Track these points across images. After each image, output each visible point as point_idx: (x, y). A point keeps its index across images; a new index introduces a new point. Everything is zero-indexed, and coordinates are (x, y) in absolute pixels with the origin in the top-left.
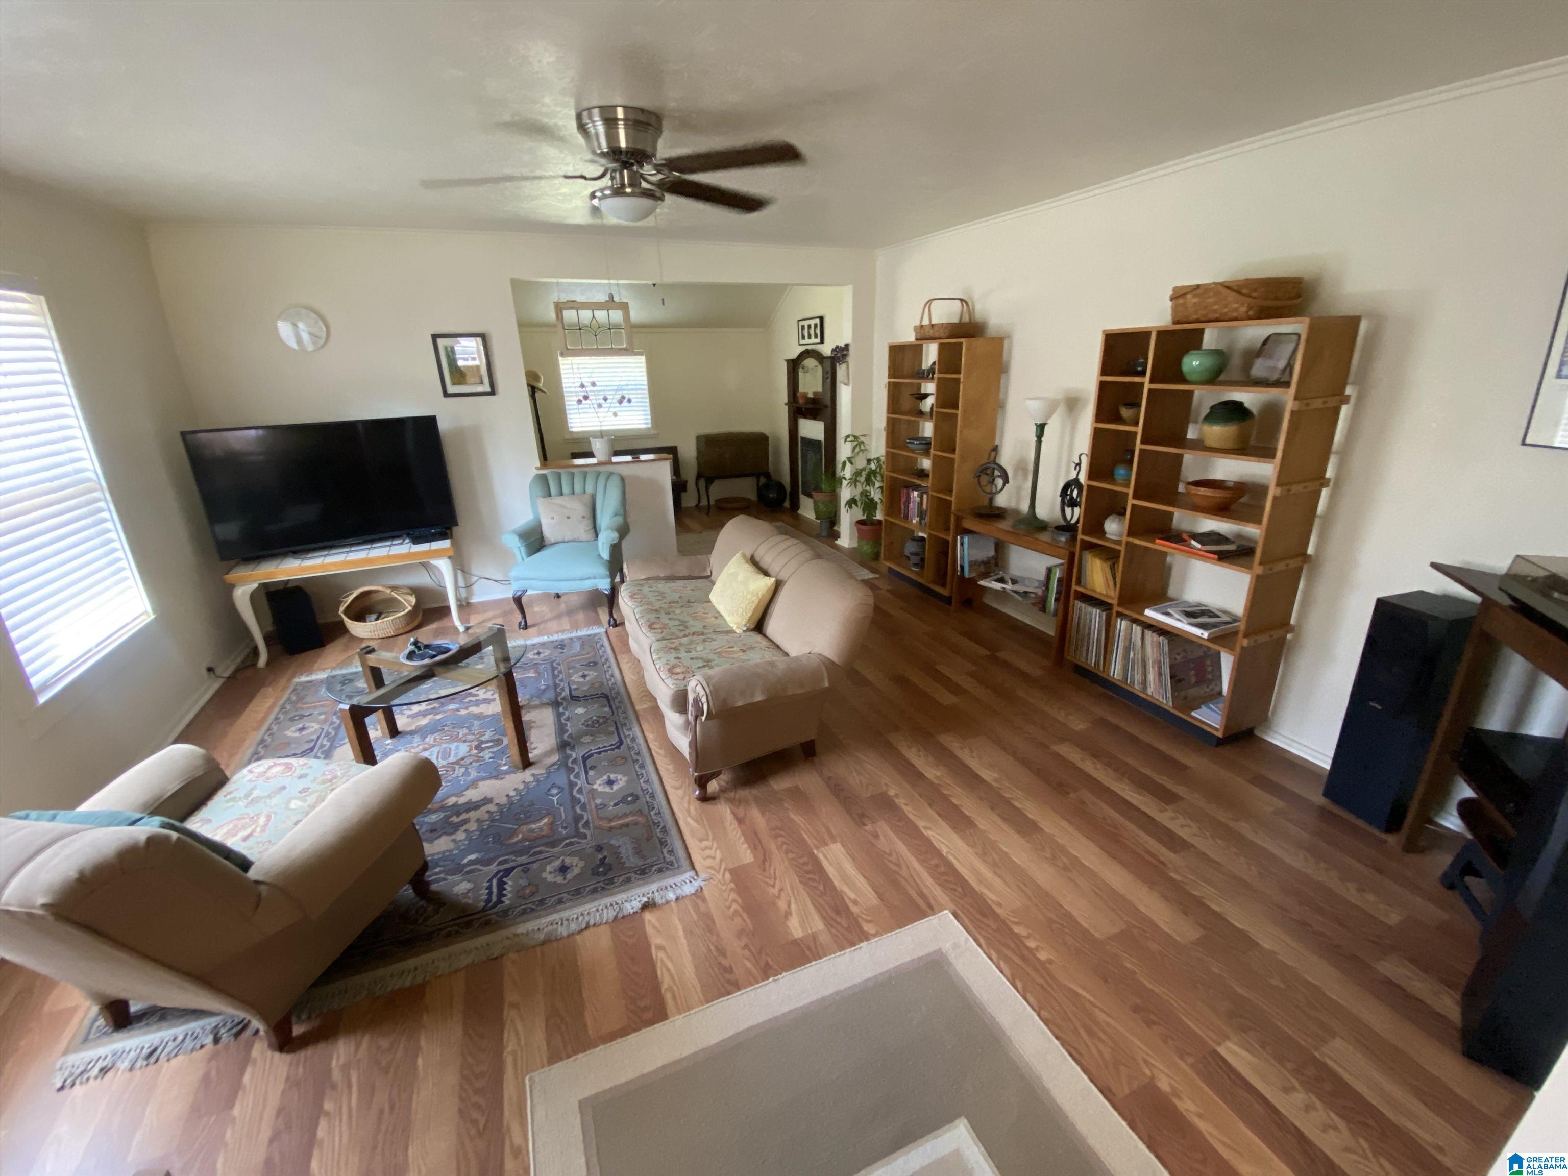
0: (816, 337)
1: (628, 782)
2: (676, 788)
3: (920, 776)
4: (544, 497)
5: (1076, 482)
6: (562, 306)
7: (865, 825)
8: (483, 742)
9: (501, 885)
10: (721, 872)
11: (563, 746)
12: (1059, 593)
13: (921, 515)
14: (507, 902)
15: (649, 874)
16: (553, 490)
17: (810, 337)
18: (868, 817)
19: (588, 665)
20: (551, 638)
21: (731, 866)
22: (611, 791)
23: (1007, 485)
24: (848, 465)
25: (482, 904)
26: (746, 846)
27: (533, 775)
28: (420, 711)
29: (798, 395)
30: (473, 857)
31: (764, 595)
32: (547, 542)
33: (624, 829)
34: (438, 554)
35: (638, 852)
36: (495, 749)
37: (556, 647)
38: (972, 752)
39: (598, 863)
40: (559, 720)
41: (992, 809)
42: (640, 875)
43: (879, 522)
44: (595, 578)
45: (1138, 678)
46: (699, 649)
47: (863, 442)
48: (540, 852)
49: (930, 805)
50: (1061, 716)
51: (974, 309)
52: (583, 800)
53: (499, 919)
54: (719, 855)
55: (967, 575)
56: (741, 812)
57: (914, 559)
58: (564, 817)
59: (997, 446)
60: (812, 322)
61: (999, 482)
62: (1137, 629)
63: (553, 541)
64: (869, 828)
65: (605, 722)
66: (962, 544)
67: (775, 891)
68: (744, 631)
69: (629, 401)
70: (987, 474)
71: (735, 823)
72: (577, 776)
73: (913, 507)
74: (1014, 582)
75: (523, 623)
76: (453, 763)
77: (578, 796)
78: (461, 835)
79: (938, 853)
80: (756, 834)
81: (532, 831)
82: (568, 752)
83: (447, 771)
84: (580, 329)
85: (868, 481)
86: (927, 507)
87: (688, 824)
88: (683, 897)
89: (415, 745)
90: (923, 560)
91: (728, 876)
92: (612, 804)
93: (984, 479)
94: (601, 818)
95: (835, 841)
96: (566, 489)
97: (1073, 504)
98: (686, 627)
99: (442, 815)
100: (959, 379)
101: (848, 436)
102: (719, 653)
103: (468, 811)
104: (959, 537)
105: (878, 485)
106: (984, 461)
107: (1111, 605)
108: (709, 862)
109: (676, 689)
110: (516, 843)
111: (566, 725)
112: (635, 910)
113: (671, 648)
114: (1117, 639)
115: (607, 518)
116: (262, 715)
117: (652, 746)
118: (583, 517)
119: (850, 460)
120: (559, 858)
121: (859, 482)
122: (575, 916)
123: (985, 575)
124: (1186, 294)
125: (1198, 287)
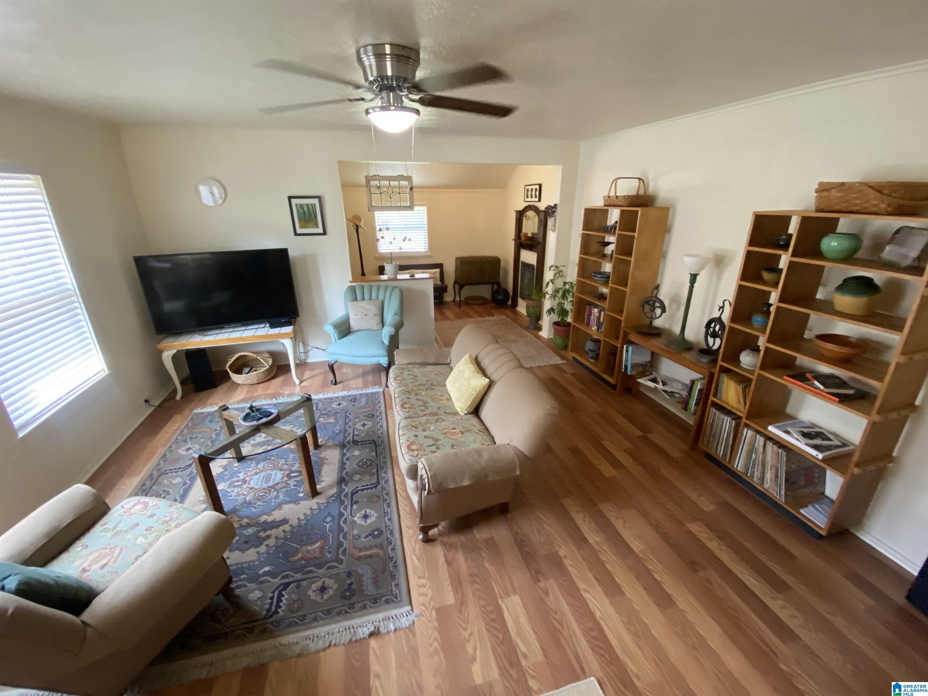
0: (536, 197)
1: (377, 517)
2: (408, 527)
3: (584, 539)
4: (352, 301)
5: (719, 320)
6: (370, 178)
7: (539, 581)
8: (292, 472)
9: (280, 595)
10: (430, 610)
11: (342, 481)
12: (698, 400)
13: (599, 325)
14: (281, 613)
15: (380, 604)
16: (359, 296)
17: (532, 197)
18: (542, 574)
19: (368, 416)
20: (349, 393)
21: (437, 606)
22: (365, 524)
23: (664, 314)
24: (551, 284)
25: (265, 612)
26: (450, 588)
27: (318, 503)
28: (260, 442)
29: (522, 234)
30: (267, 569)
31: (480, 391)
32: (352, 330)
33: (369, 559)
34: (284, 336)
35: (376, 583)
36: (298, 479)
37: (351, 401)
38: (625, 522)
39: (346, 588)
40: (342, 459)
41: (638, 579)
42: (373, 603)
43: (569, 324)
44: (378, 357)
45: (757, 474)
46: (432, 428)
47: (562, 271)
48: (311, 572)
49: (590, 569)
50: (694, 496)
51: (648, 185)
52: (345, 530)
53: (272, 628)
54: (430, 594)
55: (629, 373)
56: (450, 555)
57: (592, 354)
58: (330, 543)
59: (659, 285)
60: (534, 187)
61: (658, 311)
62: (760, 440)
63: (356, 330)
64: (541, 584)
65: (371, 464)
66: (627, 351)
67: (466, 634)
68: (466, 414)
69: (410, 240)
70: (650, 304)
71: (445, 567)
72: (345, 509)
73: (593, 319)
74: (664, 384)
75: (334, 381)
76: (270, 487)
77: (343, 525)
78: (263, 549)
79: (592, 616)
80: (458, 576)
81: (308, 551)
82: (343, 486)
83: (266, 493)
84: (381, 193)
85: (564, 297)
86: (604, 319)
87: (412, 559)
88: (400, 629)
89: (251, 469)
90: (598, 355)
91: (434, 613)
92: (364, 536)
93: (647, 308)
94: (355, 548)
95: (515, 593)
96: (366, 296)
97: (715, 335)
98: (426, 408)
99: (255, 529)
100: (634, 236)
101: (552, 266)
102: (445, 434)
103: (271, 528)
104: (625, 346)
105: (570, 299)
106: (649, 295)
107: (740, 418)
108: (422, 599)
109: (411, 464)
110: (296, 561)
111: (346, 464)
112: (365, 636)
113: (413, 426)
114: (742, 442)
115: (390, 317)
116: (170, 435)
117: (397, 487)
118: (376, 315)
119: (552, 281)
120: (321, 578)
121: (557, 296)
122: (323, 634)
123: (643, 375)
124: (831, 189)
125: (843, 184)
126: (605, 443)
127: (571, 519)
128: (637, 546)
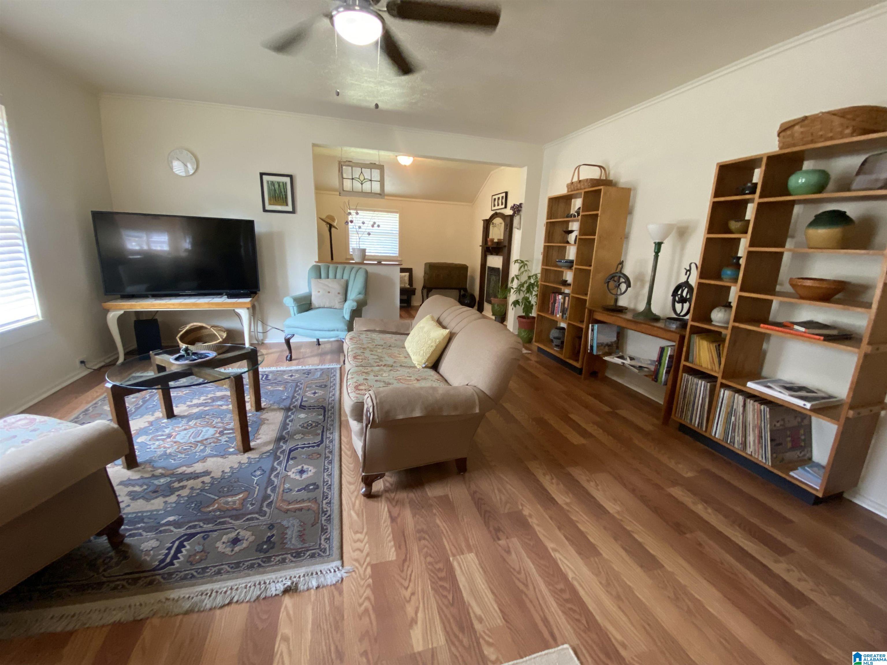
0: (502, 204)
1: (315, 473)
2: (350, 483)
3: (552, 500)
4: (316, 278)
5: (686, 284)
6: (342, 163)
7: (499, 539)
8: (226, 429)
9: (181, 546)
10: (364, 566)
11: (281, 439)
12: (669, 367)
13: (563, 311)
14: (177, 565)
15: (302, 558)
16: (323, 275)
17: (498, 205)
18: (503, 532)
19: (321, 386)
20: (304, 368)
21: (374, 562)
22: (300, 479)
23: (629, 288)
24: (516, 280)
25: (157, 563)
26: (392, 543)
27: (249, 458)
28: (197, 404)
29: (488, 239)
30: (171, 519)
31: (440, 342)
32: (313, 307)
33: (298, 512)
34: (241, 306)
35: (301, 536)
36: (232, 436)
37: (304, 373)
38: (597, 485)
39: (265, 540)
40: (285, 420)
41: (616, 539)
42: (294, 557)
43: (534, 318)
44: (338, 330)
45: (738, 439)
46: (384, 375)
47: (526, 264)
48: (224, 523)
49: (559, 529)
50: (672, 464)
51: (609, 173)
52: (276, 483)
53: (162, 580)
54: (367, 549)
55: (595, 353)
56: (395, 511)
57: (556, 342)
58: (255, 496)
59: (623, 261)
60: (500, 196)
61: (623, 287)
62: (740, 399)
63: (317, 306)
64: (502, 542)
65: (316, 426)
66: (593, 330)
67: (407, 594)
68: (423, 368)
69: (379, 226)
70: (615, 281)
71: (389, 521)
72: (280, 464)
73: (558, 306)
74: (632, 359)
75: (289, 357)
76: (198, 442)
77: (273, 479)
78: (173, 499)
79: (564, 577)
80: (403, 533)
81: (227, 503)
82: (281, 444)
83: (191, 446)
84: (353, 179)
85: (529, 290)
86: (568, 305)
87: (350, 515)
88: (323, 586)
89: (180, 425)
90: (562, 343)
91: (369, 570)
92: (296, 489)
93: (612, 284)
94: (283, 501)
95: (470, 550)
96: (331, 275)
97: (683, 300)
98: (381, 361)
99: (169, 479)
100: (598, 213)
101: (517, 260)
102: (399, 380)
103: (189, 479)
104: (590, 325)
105: (534, 293)
106: (613, 271)
107: (716, 378)
108: (356, 555)
109: (356, 401)
110: (210, 512)
111: (288, 424)
112: (277, 592)
113: (364, 372)
114: (720, 404)
115: (354, 294)
117: (343, 447)
118: (339, 293)
119: (517, 277)
120: (236, 530)
121: (521, 290)
122: (225, 589)
123: (609, 354)
124: (794, 126)
125: (806, 118)
126: (572, 416)
127: (537, 481)
128: (612, 507)
